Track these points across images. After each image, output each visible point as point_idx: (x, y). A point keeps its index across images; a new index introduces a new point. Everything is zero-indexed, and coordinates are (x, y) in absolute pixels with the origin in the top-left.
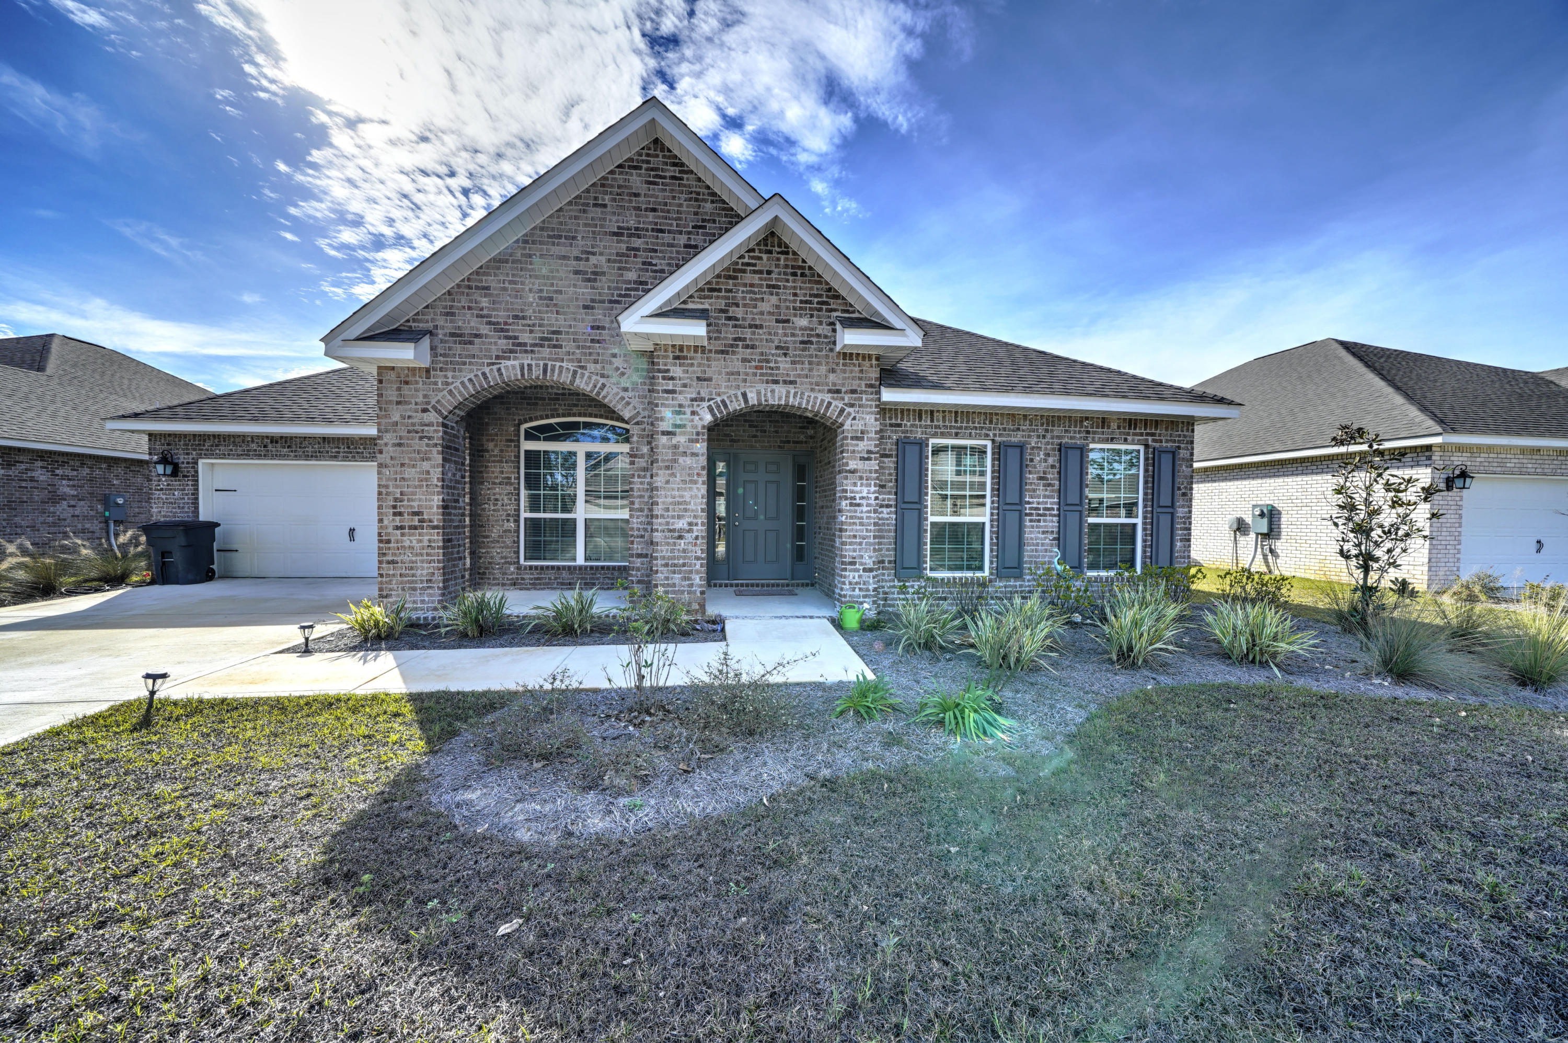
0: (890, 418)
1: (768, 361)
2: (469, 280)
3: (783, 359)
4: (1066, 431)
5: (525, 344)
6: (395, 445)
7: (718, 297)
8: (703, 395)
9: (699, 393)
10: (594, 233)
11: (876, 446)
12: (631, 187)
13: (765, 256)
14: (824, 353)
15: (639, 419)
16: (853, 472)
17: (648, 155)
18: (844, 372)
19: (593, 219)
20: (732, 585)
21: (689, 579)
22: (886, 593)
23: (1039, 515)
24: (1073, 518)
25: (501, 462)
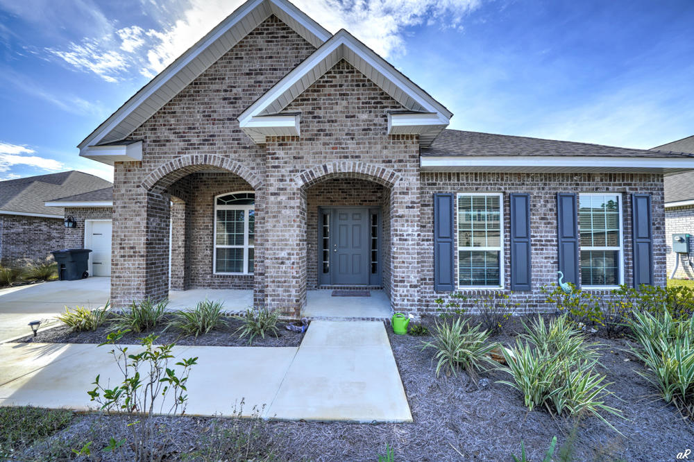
0: (428, 180)
1: (340, 144)
2: (164, 109)
3: (351, 141)
4: (560, 184)
5: (194, 144)
6: (122, 207)
7: (307, 104)
8: (297, 168)
9: (295, 167)
10: (235, 74)
11: (418, 198)
12: (257, 45)
13: (338, 76)
14: (379, 136)
15: (261, 186)
16: (401, 217)
17: (267, 25)
18: (394, 148)
19: (235, 66)
20: (332, 288)
21: (288, 291)
22: (428, 301)
23: (541, 245)
24: (569, 248)
25: (204, 217)
